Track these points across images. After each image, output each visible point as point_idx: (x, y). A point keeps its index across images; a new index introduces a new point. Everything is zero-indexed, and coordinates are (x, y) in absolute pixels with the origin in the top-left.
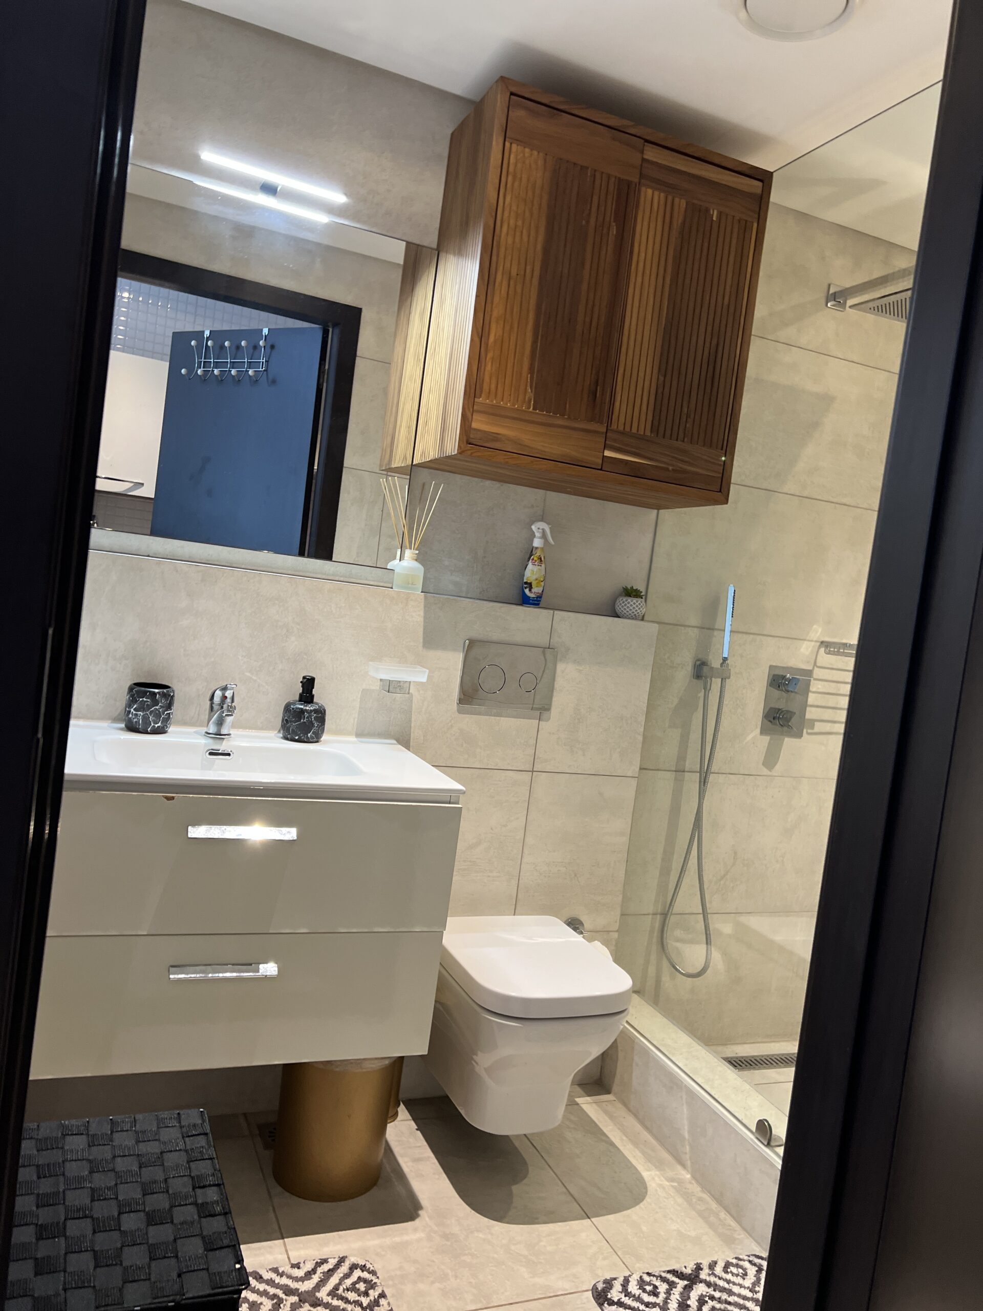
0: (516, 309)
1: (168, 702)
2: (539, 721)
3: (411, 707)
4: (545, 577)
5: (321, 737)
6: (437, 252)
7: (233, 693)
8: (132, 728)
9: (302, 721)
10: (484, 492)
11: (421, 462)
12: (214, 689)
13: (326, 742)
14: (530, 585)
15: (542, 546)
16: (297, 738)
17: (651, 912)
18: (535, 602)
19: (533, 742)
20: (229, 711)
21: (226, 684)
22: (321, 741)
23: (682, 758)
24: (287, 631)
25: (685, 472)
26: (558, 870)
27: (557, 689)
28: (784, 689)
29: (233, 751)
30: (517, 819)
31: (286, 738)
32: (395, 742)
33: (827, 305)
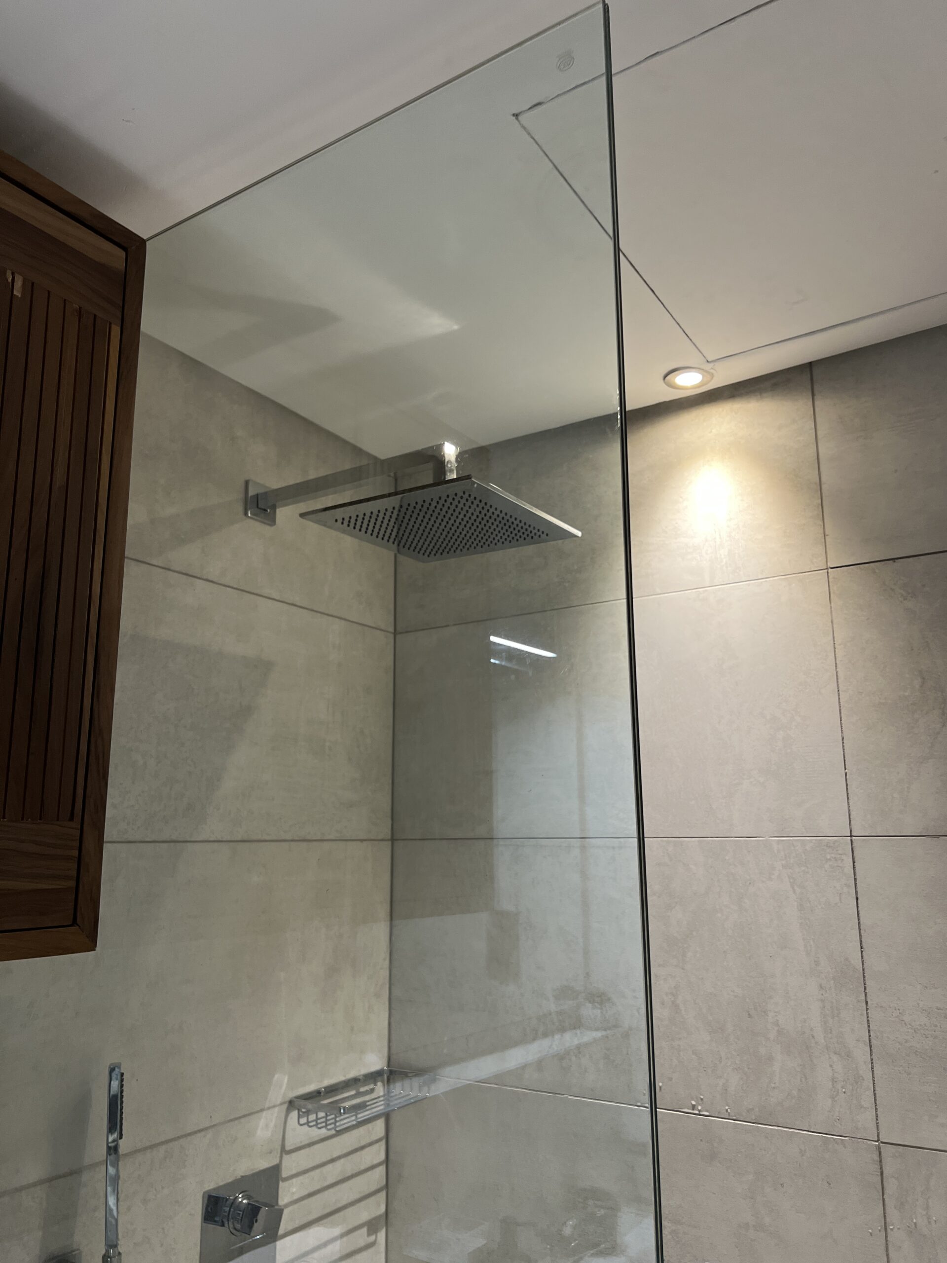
33: (246, 514)
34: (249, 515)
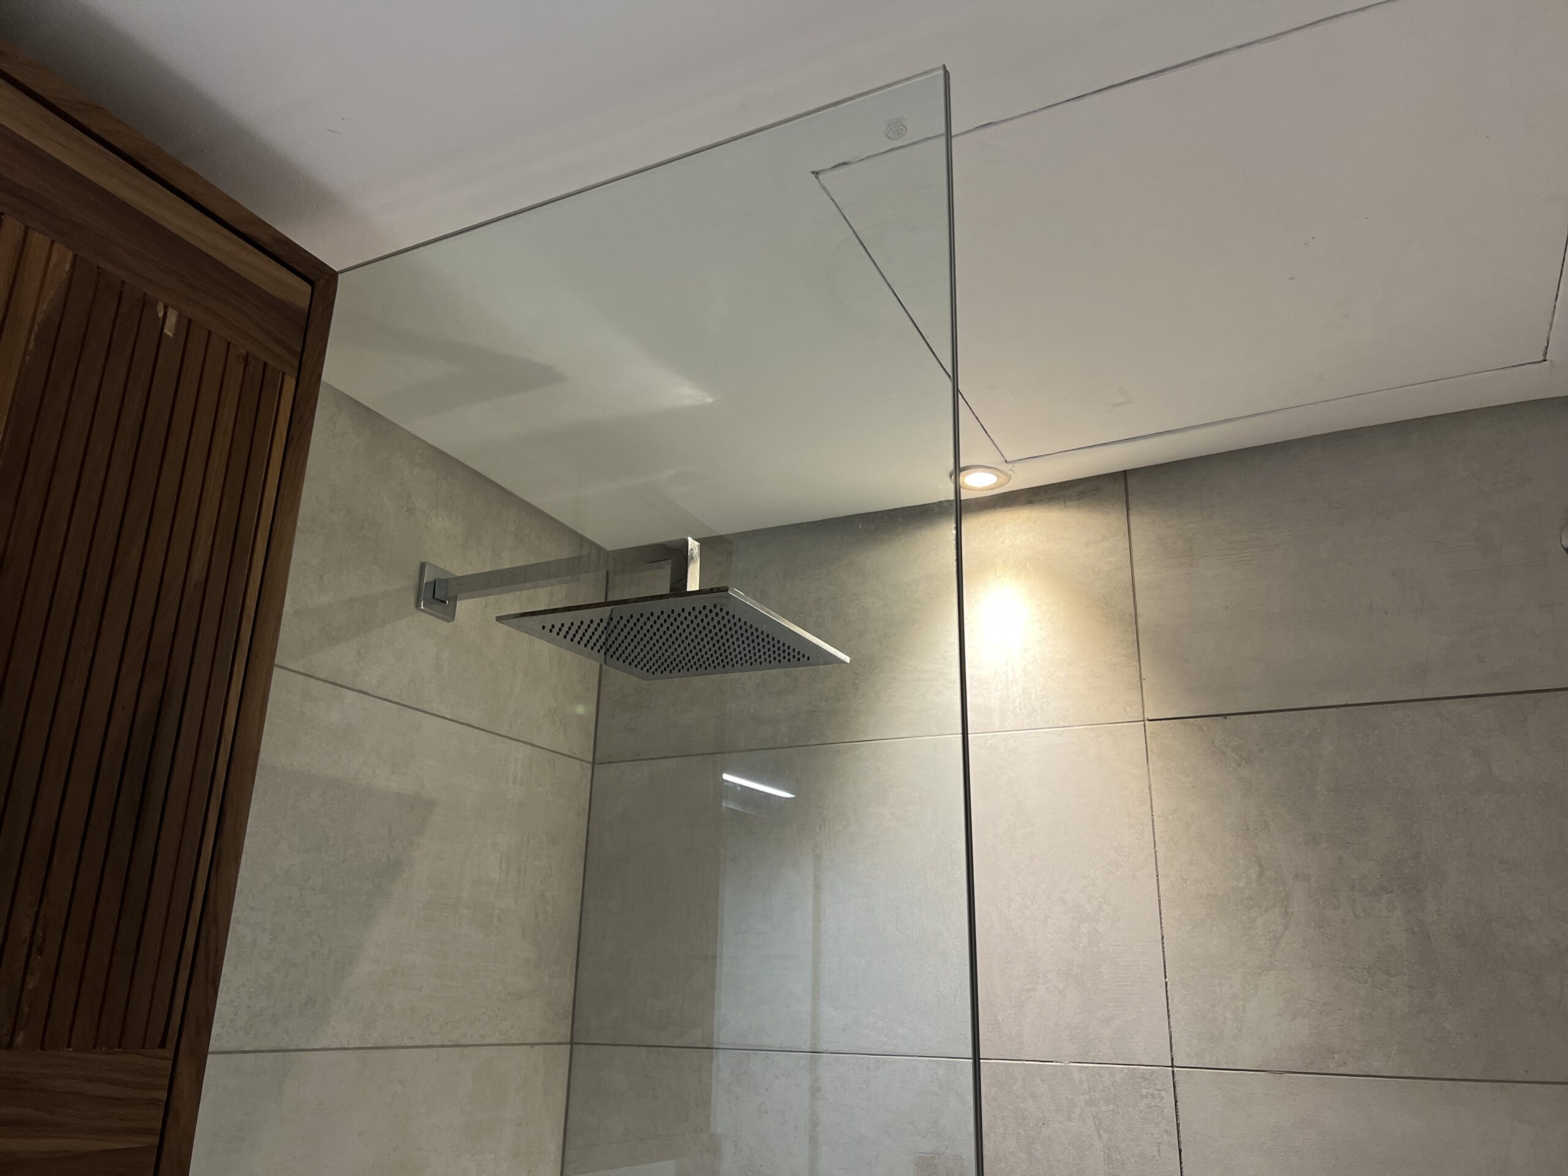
33: (418, 606)
34: (422, 607)
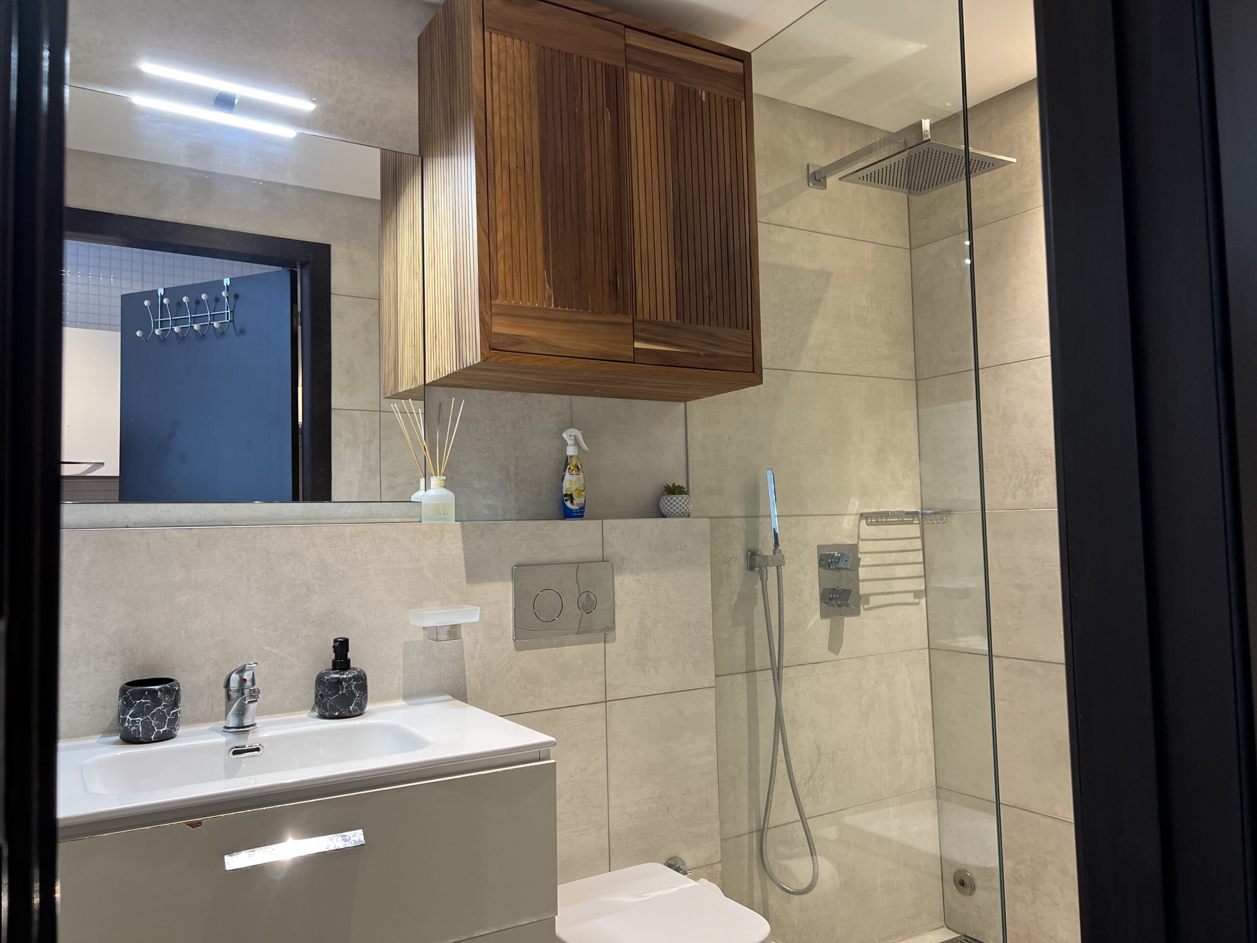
0: (521, 204)
1: (173, 699)
2: (605, 643)
3: (463, 653)
4: (585, 486)
5: (365, 708)
6: (420, 158)
7: (253, 673)
8: (130, 739)
9: (340, 692)
10: (506, 404)
11: (435, 379)
12: (228, 673)
13: (371, 713)
14: (571, 497)
15: (577, 454)
16: (337, 714)
17: (747, 832)
18: (579, 514)
19: (601, 668)
20: (251, 696)
21: (244, 664)
22: (365, 713)
23: (750, 657)
24: (308, 590)
25: (716, 356)
26: (649, 808)
27: (619, 605)
28: (835, 567)
29: (263, 744)
30: (597, 759)
31: (322, 717)
32: (450, 697)
33: (809, 185)
